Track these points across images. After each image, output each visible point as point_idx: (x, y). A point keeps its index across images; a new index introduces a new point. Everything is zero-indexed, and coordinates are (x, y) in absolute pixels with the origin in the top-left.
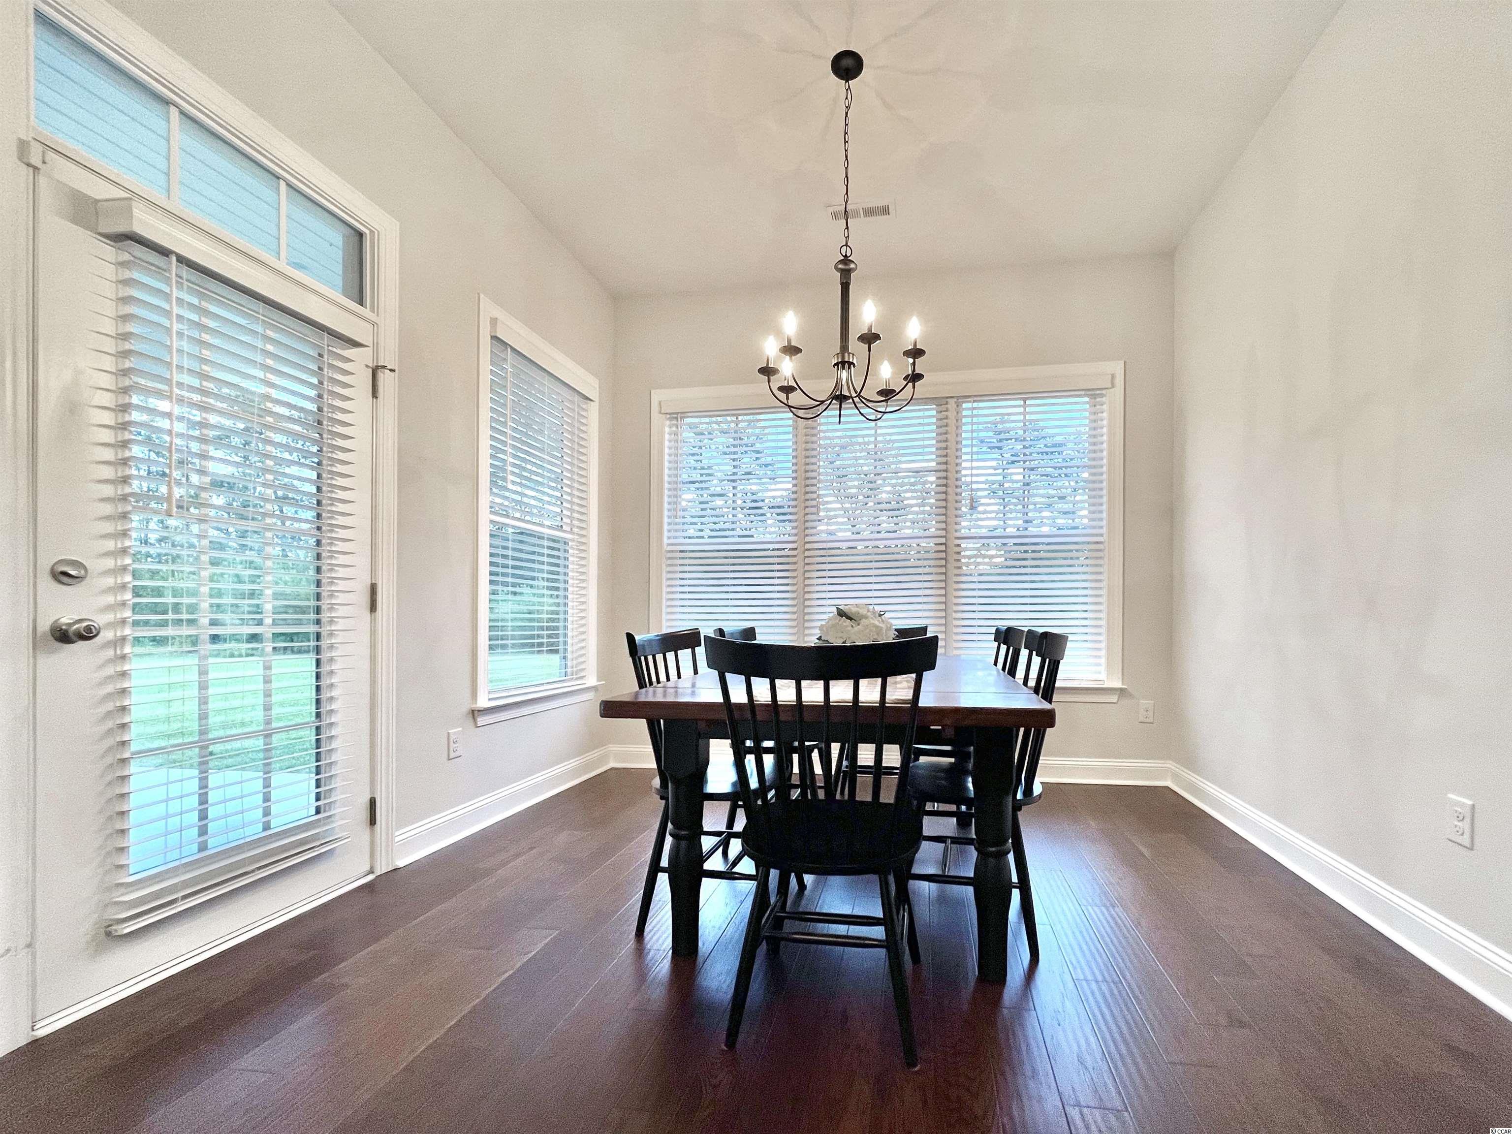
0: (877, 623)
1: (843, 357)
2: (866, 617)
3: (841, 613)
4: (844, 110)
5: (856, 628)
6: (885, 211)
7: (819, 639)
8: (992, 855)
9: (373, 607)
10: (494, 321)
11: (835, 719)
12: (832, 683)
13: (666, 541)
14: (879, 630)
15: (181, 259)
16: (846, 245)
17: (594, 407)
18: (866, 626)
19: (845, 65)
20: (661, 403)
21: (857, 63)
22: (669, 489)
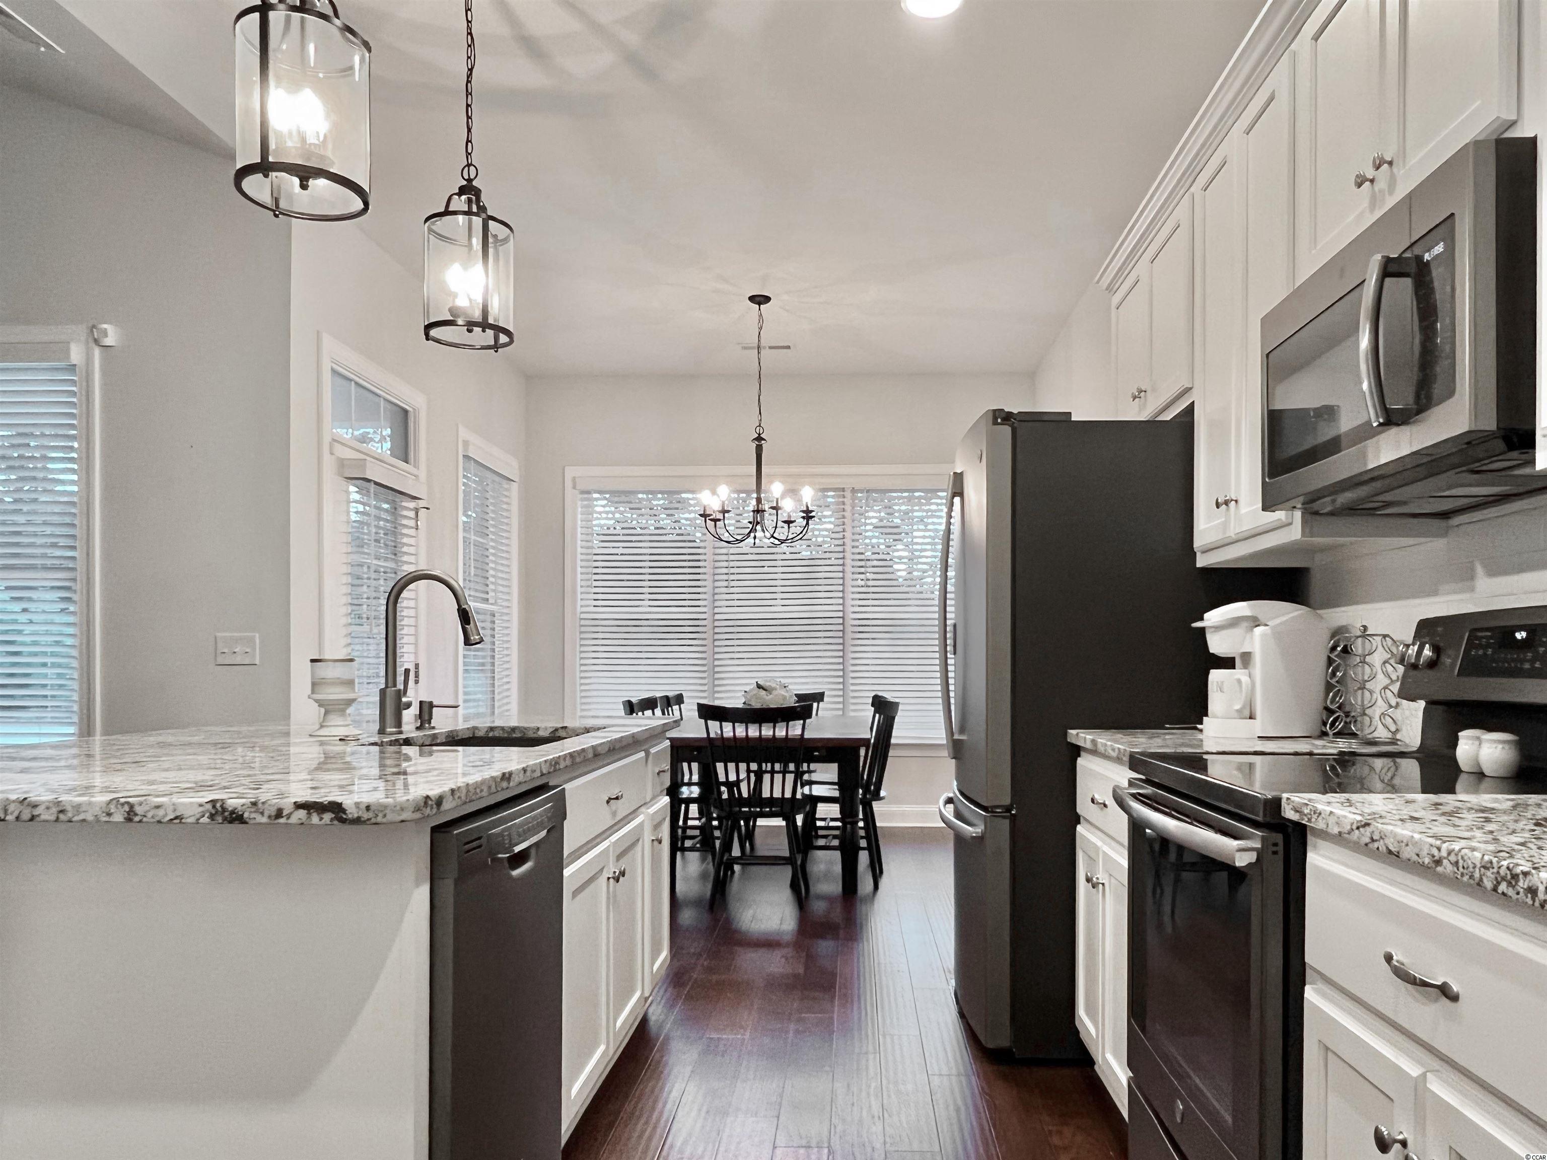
0: (783, 693)
1: (757, 507)
2: (776, 689)
3: (759, 686)
4: (758, 329)
5: (771, 696)
6: (789, 347)
7: (744, 703)
8: (850, 823)
9: (417, 681)
10: (465, 443)
13: (579, 609)
14: (784, 698)
15: (376, 483)
16: (760, 426)
17: (515, 486)
18: (776, 695)
19: (760, 300)
20: (574, 479)
21: (767, 299)
22: (581, 560)
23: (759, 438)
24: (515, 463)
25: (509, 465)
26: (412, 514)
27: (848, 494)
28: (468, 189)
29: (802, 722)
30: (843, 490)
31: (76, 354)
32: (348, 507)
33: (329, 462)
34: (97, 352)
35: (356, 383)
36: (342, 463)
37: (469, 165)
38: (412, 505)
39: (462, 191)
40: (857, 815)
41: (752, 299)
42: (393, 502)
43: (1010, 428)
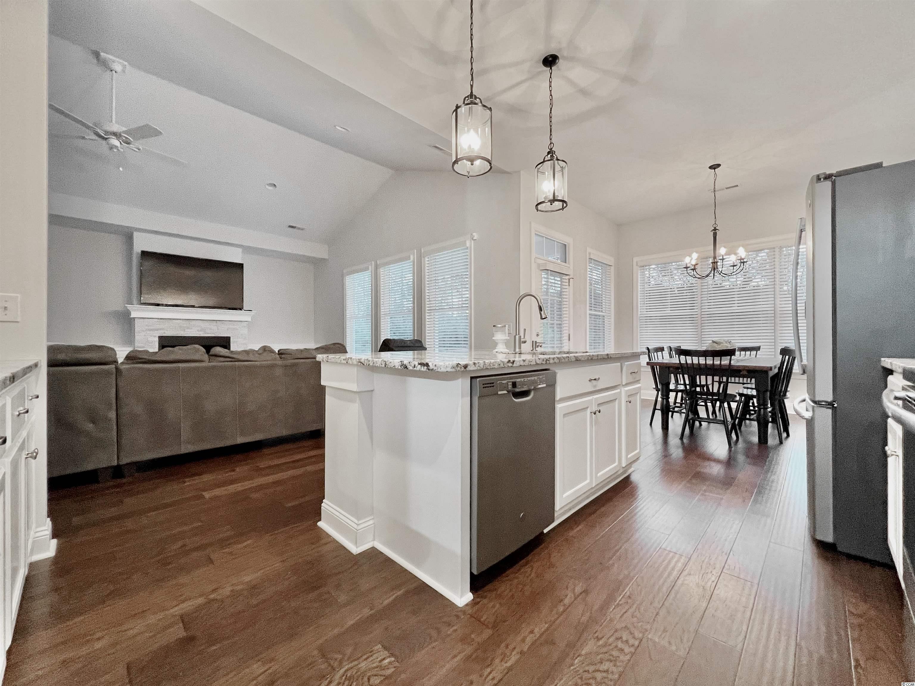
0: (727, 345)
1: (714, 260)
2: (723, 343)
3: (714, 342)
4: (714, 181)
5: (719, 346)
6: (737, 186)
8: (763, 408)
9: (569, 340)
10: (590, 254)
11: (715, 367)
12: (715, 358)
13: (639, 313)
14: (727, 347)
15: (553, 271)
16: (715, 224)
17: (612, 268)
18: (722, 346)
19: (714, 167)
20: (637, 263)
21: (719, 165)
22: (640, 294)
23: (715, 229)
24: (612, 259)
25: (609, 260)
26: (567, 281)
27: (777, 250)
28: (551, 152)
29: (729, 357)
30: (774, 248)
31: (468, 244)
32: (542, 280)
33: (534, 266)
34: (473, 241)
35: (546, 238)
36: (539, 265)
37: (551, 143)
38: (567, 277)
39: (549, 153)
40: (767, 405)
41: (711, 168)
42: (561, 278)
43: (830, 182)
